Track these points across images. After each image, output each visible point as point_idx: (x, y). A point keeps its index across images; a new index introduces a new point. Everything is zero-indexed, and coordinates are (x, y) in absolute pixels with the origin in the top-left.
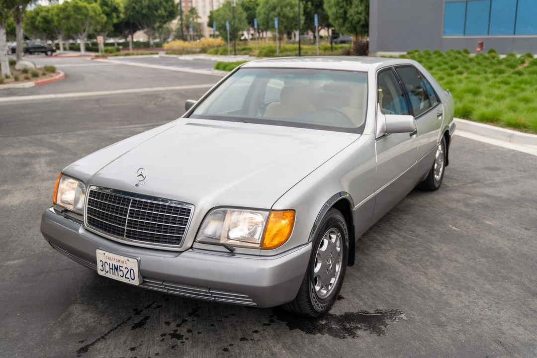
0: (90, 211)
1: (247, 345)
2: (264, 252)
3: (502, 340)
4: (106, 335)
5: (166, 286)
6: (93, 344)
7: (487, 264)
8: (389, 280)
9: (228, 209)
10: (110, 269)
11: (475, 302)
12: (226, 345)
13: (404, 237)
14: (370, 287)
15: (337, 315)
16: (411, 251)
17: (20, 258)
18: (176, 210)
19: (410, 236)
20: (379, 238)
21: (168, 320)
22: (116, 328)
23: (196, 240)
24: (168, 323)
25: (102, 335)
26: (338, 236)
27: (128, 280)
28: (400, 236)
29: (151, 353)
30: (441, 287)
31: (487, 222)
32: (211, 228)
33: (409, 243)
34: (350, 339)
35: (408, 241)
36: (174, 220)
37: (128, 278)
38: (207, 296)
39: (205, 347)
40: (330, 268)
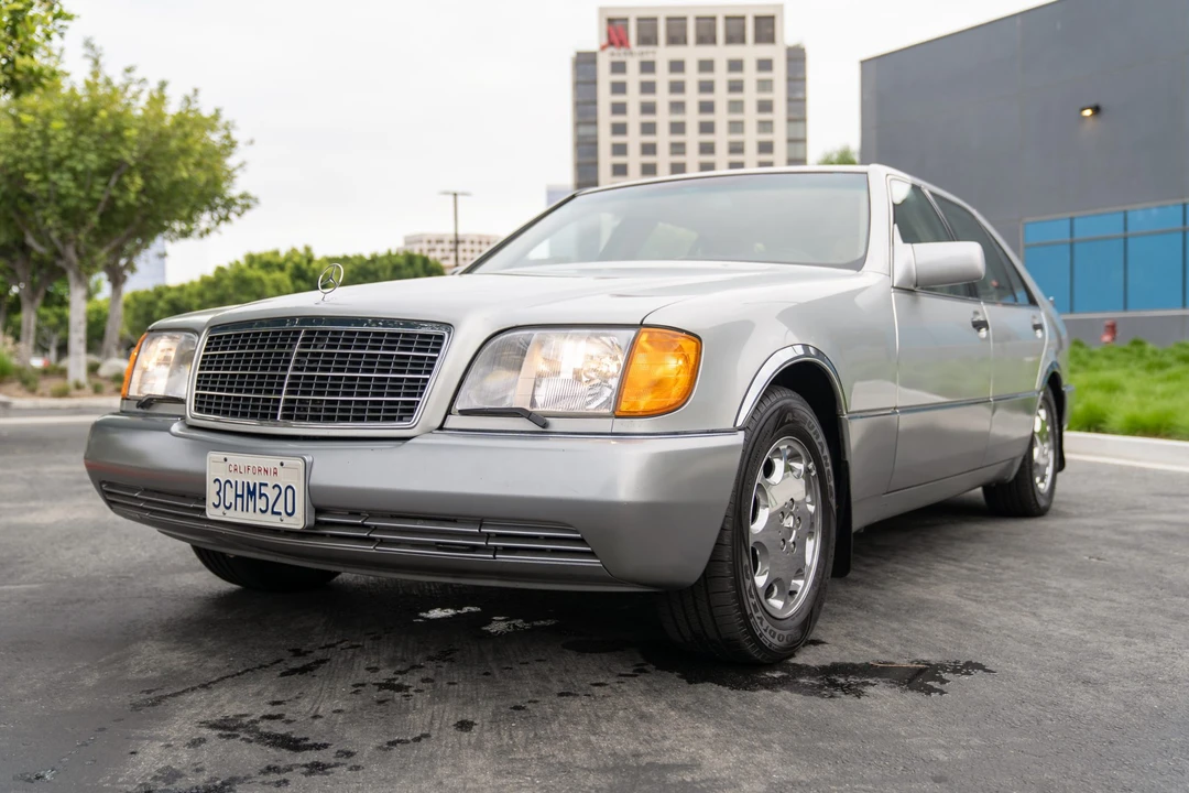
0: (202, 382)
1: (575, 705)
2: (620, 425)
4: (214, 682)
5: (372, 529)
6: (175, 695)
8: (943, 622)
9: (536, 333)
10: (237, 496)
11: (1174, 653)
12: (519, 702)
13: (972, 570)
15: (812, 665)
16: (992, 587)
18: (408, 342)
19: (985, 568)
20: (908, 569)
21: (374, 665)
22: (238, 674)
23: (453, 410)
24: (373, 669)
25: (203, 683)
26: (810, 471)
27: (278, 517)
29: (322, 709)
30: (1080, 632)
31: (1177, 553)
33: (987, 577)
34: (849, 700)
35: (982, 574)
36: (402, 364)
37: (279, 514)
38: (474, 549)
39: (465, 704)
40: (791, 540)
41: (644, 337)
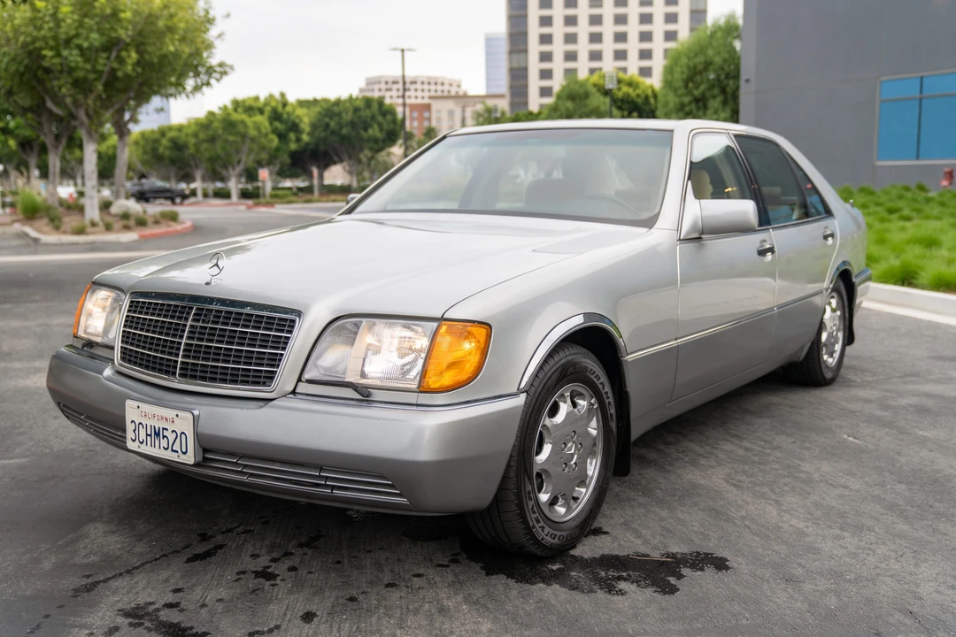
0: (126, 337)
1: (395, 595)
2: (424, 399)
3: (915, 609)
4: (136, 568)
5: (246, 466)
6: (105, 581)
7: (907, 493)
8: (703, 510)
9: (365, 321)
10: (147, 435)
11: (870, 549)
12: (354, 593)
13: (747, 449)
14: (662, 519)
15: (586, 556)
16: (756, 470)
17: (24, 457)
18: (270, 323)
19: (759, 448)
20: (697, 448)
21: (257, 552)
22: (156, 559)
23: (303, 379)
24: (254, 556)
25: (129, 568)
26: (593, 405)
27: (176, 454)
28: (741, 447)
29: (209, 597)
30: (805, 524)
31: (921, 432)
32: (333, 358)
33: (757, 459)
34: (601, 595)
35: (755, 455)
36: (265, 340)
37: (177, 452)
38: (317, 485)
39: (314, 594)
40: (572, 463)
41: (444, 328)
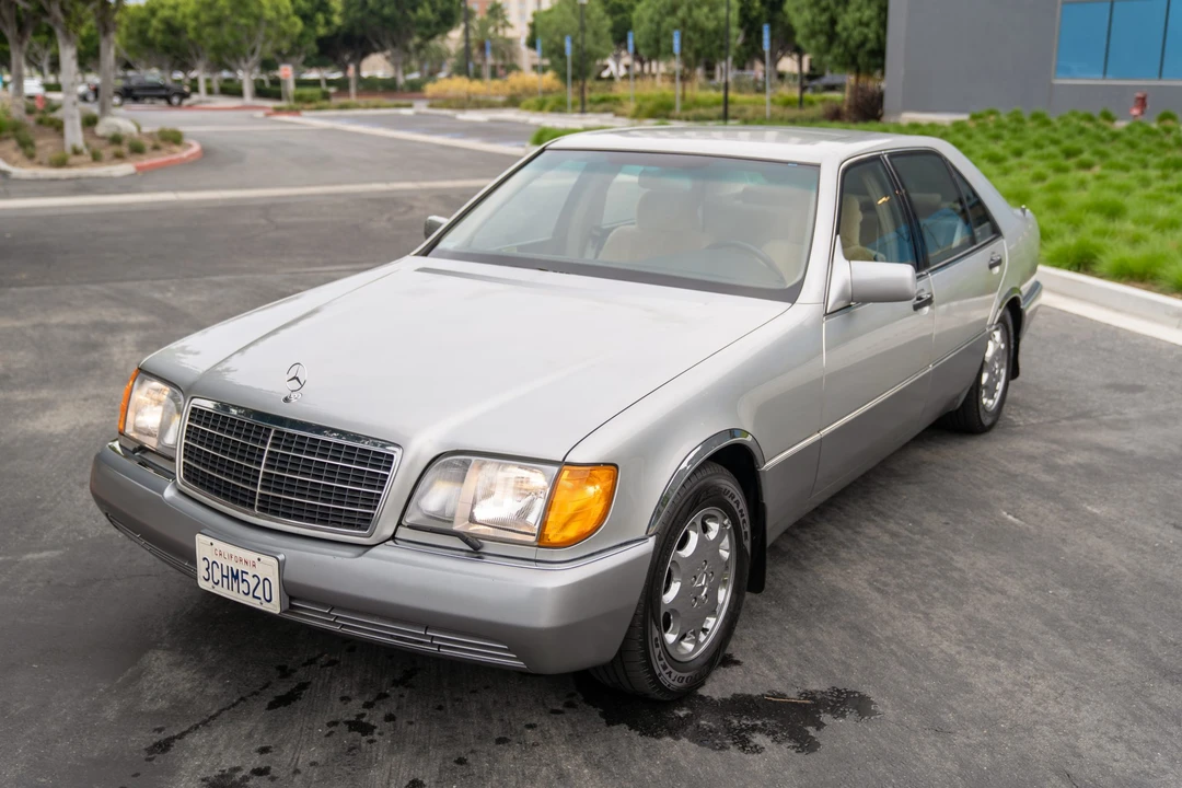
0: (189, 452)
1: (508, 755)
2: (544, 554)
3: (1073, 770)
4: (213, 717)
5: (337, 617)
6: (181, 736)
7: (1070, 602)
8: (843, 628)
9: (474, 459)
10: (223, 576)
11: (1027, 685)
12: (462, 752)
13: (894, 535)
14: (799, 642)
15: (716, 697)
16: (904, 567)
17: (55, 548)
18: (363, 457)
19: (906, 533)
21: (347, 693)
22: (234, 705)
23: (403, 523)
24: (345, 699)
25: (205, 718)
26: (726, 526)
27: (258, 601)
28: (887, 531)
29: (300, 760)
30: (958, 649)
31: (1089, 508)
32: (436, 498)
33: (904, 549)
34: (734, 753)
35: (902, 544)
36: (359, 477)
37: (259, 598)
38: (422, 643)
39: (418, 754)
40: (703, 594)
41: (565, 474)
